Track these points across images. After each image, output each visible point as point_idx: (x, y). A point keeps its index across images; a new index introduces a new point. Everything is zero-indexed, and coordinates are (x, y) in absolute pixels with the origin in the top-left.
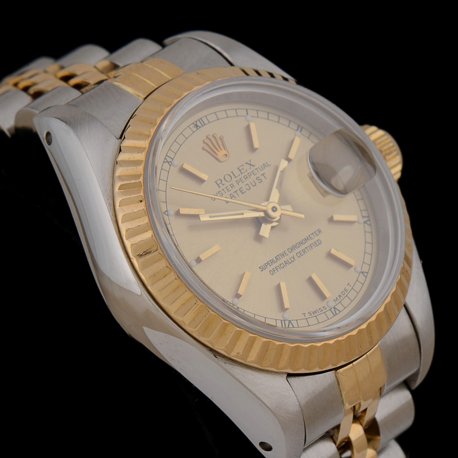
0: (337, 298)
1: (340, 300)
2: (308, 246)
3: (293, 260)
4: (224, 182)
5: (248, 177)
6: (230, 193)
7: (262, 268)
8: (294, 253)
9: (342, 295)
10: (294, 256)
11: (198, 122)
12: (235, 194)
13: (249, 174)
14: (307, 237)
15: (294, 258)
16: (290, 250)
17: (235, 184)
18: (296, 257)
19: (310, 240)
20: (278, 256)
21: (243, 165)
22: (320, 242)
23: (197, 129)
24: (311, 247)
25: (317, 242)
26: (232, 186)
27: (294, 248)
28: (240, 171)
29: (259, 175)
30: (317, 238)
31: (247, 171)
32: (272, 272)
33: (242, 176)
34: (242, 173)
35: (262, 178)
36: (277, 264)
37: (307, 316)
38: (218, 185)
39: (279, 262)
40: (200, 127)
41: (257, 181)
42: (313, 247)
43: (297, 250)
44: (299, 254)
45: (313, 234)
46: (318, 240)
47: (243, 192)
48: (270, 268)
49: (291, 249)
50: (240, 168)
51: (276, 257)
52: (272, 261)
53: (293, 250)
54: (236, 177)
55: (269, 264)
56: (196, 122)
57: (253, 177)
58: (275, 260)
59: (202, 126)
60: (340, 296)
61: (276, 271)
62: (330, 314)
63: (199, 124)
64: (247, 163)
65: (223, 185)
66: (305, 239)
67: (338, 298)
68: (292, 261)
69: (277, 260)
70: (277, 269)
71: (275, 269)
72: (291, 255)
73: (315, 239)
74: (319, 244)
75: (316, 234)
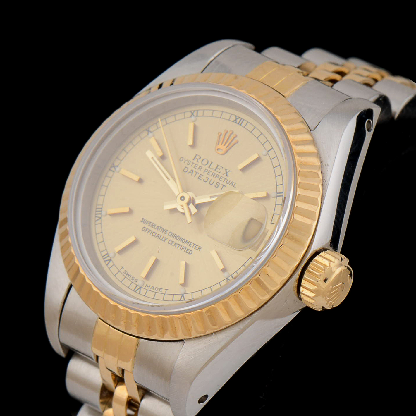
0: (149, 286)
1: (150, 289)
2: (182, 246)
3: (164, 239)
4: (200, 161)
5: (215, 176)
6: (193, 169)
8: (170, 238)
10: (167, 239)
11: (240, 119)
12: (194, 174)
13: (218, 176)
14: (189, 242)
15: (165, 240)
16: (170, 234)
17: (203, 170)
18: (167, 241)
19: (188, 245)
20: (161, 227)
21: (222, 168)
22: (190, 253)
23: (233, 121)
24: (183, 248)
25: (189, 251)
26: (200, 168)
27: (174, 236)
28: (217, 168)
29: (221, 183)
30: (193, 249)
31: (220, 173)
32: (145, 229)
33: (213, 171)
34: (215, 170)
35: (220, 186)
36: (154, 230)
37: (122, 271)
38: (195, 158)
39: (156, 231)
40: (236, 122)
41: (215, 183)
42: (183, 250)
43: (173, 239)
44: (171, 242)
45: (194, 244)
46: (191, 250)
47: (200, 178)
48: (147, 226)
49: (172, 235)
50: (219, 167)
51: (159, 226)
52: (153, 225)
53: (172, 236)
54: (209, 167)
55: (150, 224)
56: (239, 118)
57: (217, 180)
58: (156, 227)
59: (238, 124)
60: (153, 288)
61: (147, 232)
62: (133, 286)
63: (238, 121)
64: (226, 170)
65: (197, 161)
66: (187, 241)
68: (162, 240)
69: (157, 228)
70: (149, 231)
71: (148, 230)
72: (167, 236)
73: (190, 248)
74: (189, 253)
75: (196, 247)
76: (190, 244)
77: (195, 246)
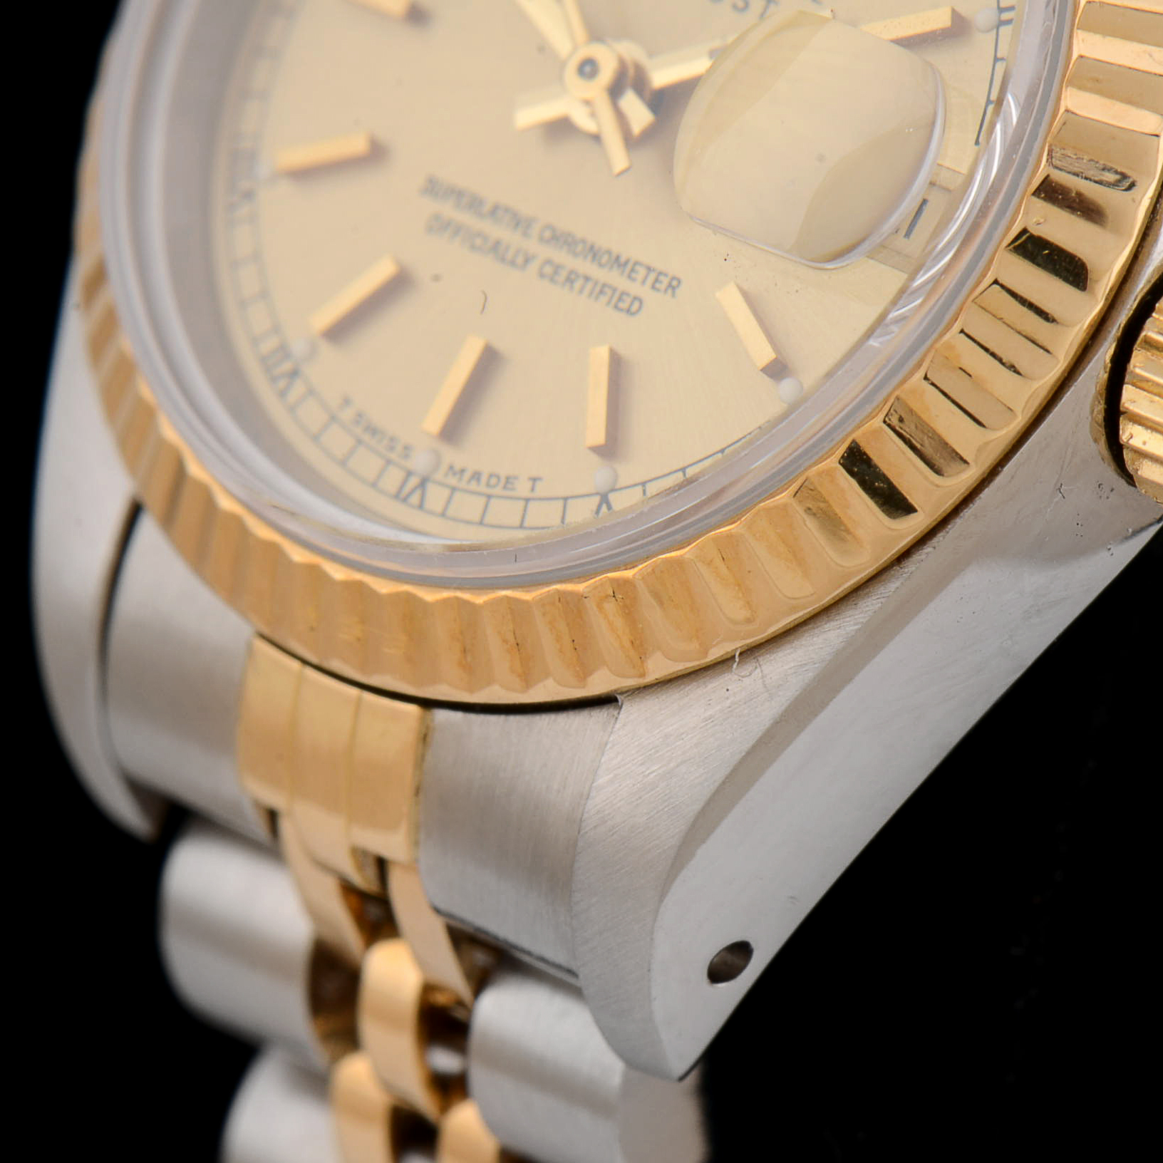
0: (463, 471)
1: (463, 484)
2: (597, 282)
3: (520, 260)
7: (433, 188)
8: (547, 252)
9: (484, 479)
10: (534, 256)
14: (628, 261)
15: (527, 261)
16: (547, 234)
18: (534, 267)
19: (622, 273)
20: (506, 210)
22: (633, 309)
24: (601, 292)
25: (629, 300)
27: (565, 241)
30: (644, 291)
32: (439, 226)
36: (477, 224)
37: (347, 415)
39: (486, 226)
42: (604, 299)
43: (560, 256)
44: (551, 271)
45: (649, 269)
46: (635, 298)
48: (448, 210)
49: (553, 237)
51: (497, 205)
52: (474, 204)
53: (554, 242)
55: (462, 199)
58: (485, 211)
60: (476, 476)
61: (447, 235)
62: (392, 479)
66: (618, 258)
67: (467, 475)
68: (512, 263)
69: (489, 214)
70: (455, 233)
71: (452, 228)
72: (532, 246)
73: (635, 289)
74: (628, 311)
75: (657, 280)
76: (633, 270)
77: (652, 276)
